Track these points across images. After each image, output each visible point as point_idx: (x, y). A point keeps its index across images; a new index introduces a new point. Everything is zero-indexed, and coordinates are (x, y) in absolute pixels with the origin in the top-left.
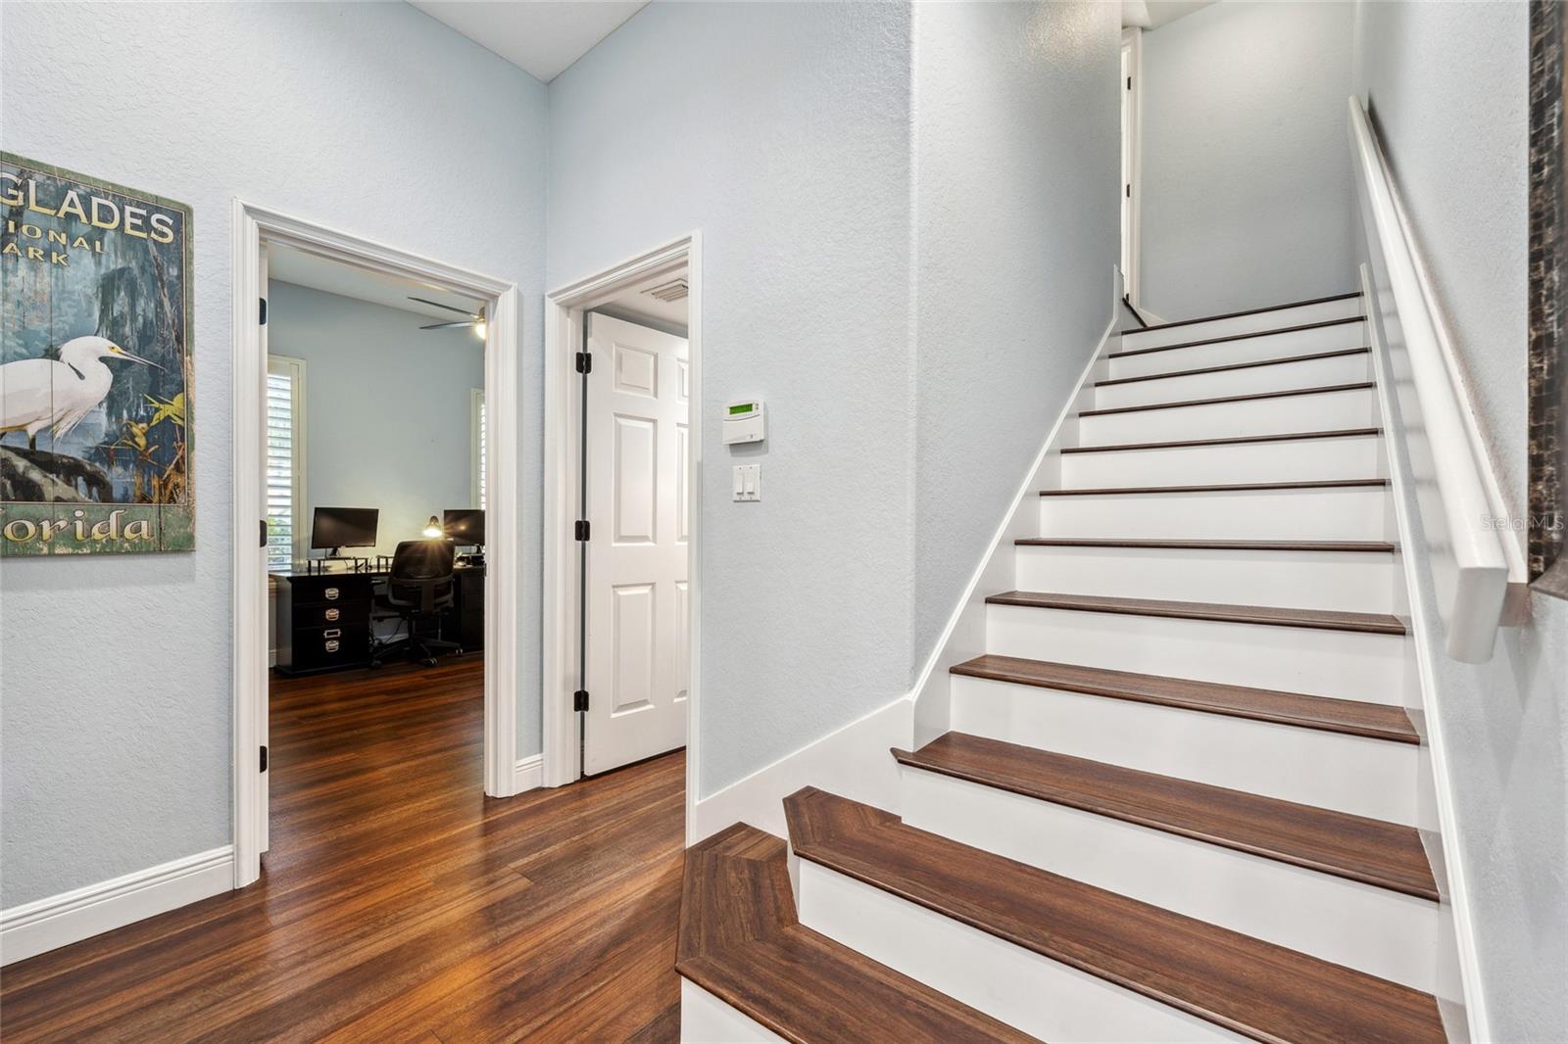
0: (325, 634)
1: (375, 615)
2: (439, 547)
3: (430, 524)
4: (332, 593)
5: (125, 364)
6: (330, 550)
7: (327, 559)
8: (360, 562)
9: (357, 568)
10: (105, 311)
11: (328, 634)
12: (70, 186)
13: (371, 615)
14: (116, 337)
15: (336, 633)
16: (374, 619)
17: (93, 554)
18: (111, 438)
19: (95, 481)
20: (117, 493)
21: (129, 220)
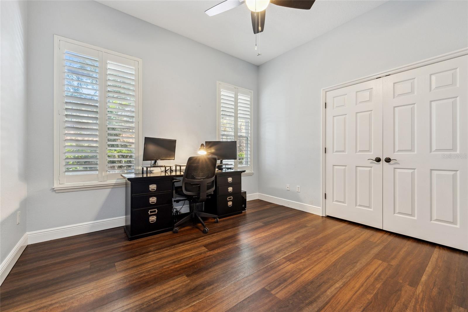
0: (149, 212)
1: (176, 199)
2: (206, 162)
3: (201, 148)
4: (153, 187)
6: (153, 162)
7: (151, 167)
8: (167, 168)
9: (166, 171)
11: (151, 212)
13: (173, 200)
15: (155, 211)
16: (175, 201)
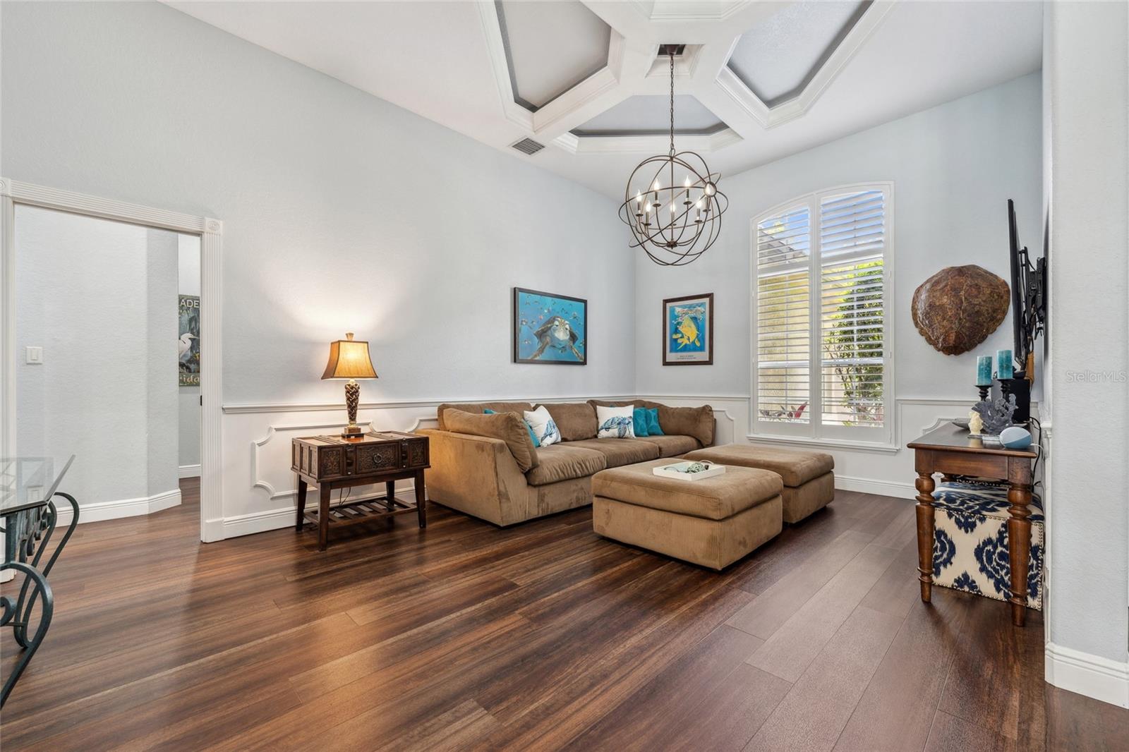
5: (194, 339)
10: (190, 326)
12: (183, 298)
14: (192, 333)
17: (187, 385)
18: (192, 357)
19: (188, 368)
20: (192, 371)
21: (195, 304)
